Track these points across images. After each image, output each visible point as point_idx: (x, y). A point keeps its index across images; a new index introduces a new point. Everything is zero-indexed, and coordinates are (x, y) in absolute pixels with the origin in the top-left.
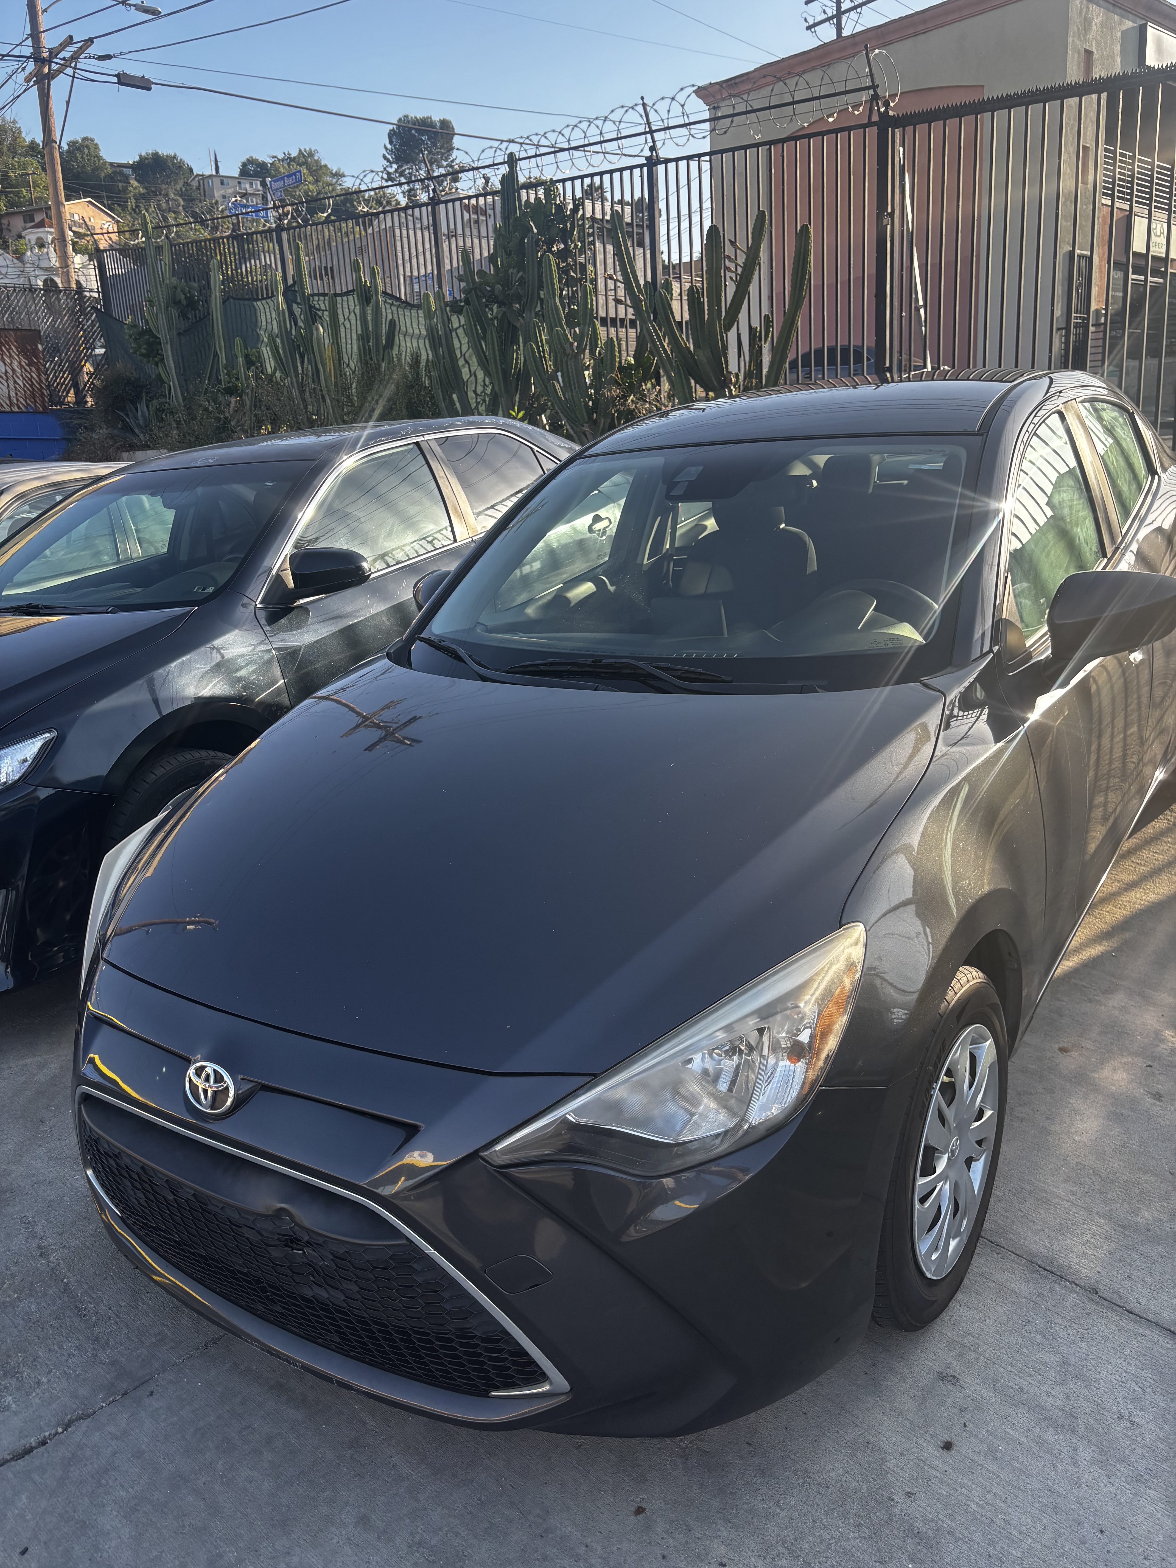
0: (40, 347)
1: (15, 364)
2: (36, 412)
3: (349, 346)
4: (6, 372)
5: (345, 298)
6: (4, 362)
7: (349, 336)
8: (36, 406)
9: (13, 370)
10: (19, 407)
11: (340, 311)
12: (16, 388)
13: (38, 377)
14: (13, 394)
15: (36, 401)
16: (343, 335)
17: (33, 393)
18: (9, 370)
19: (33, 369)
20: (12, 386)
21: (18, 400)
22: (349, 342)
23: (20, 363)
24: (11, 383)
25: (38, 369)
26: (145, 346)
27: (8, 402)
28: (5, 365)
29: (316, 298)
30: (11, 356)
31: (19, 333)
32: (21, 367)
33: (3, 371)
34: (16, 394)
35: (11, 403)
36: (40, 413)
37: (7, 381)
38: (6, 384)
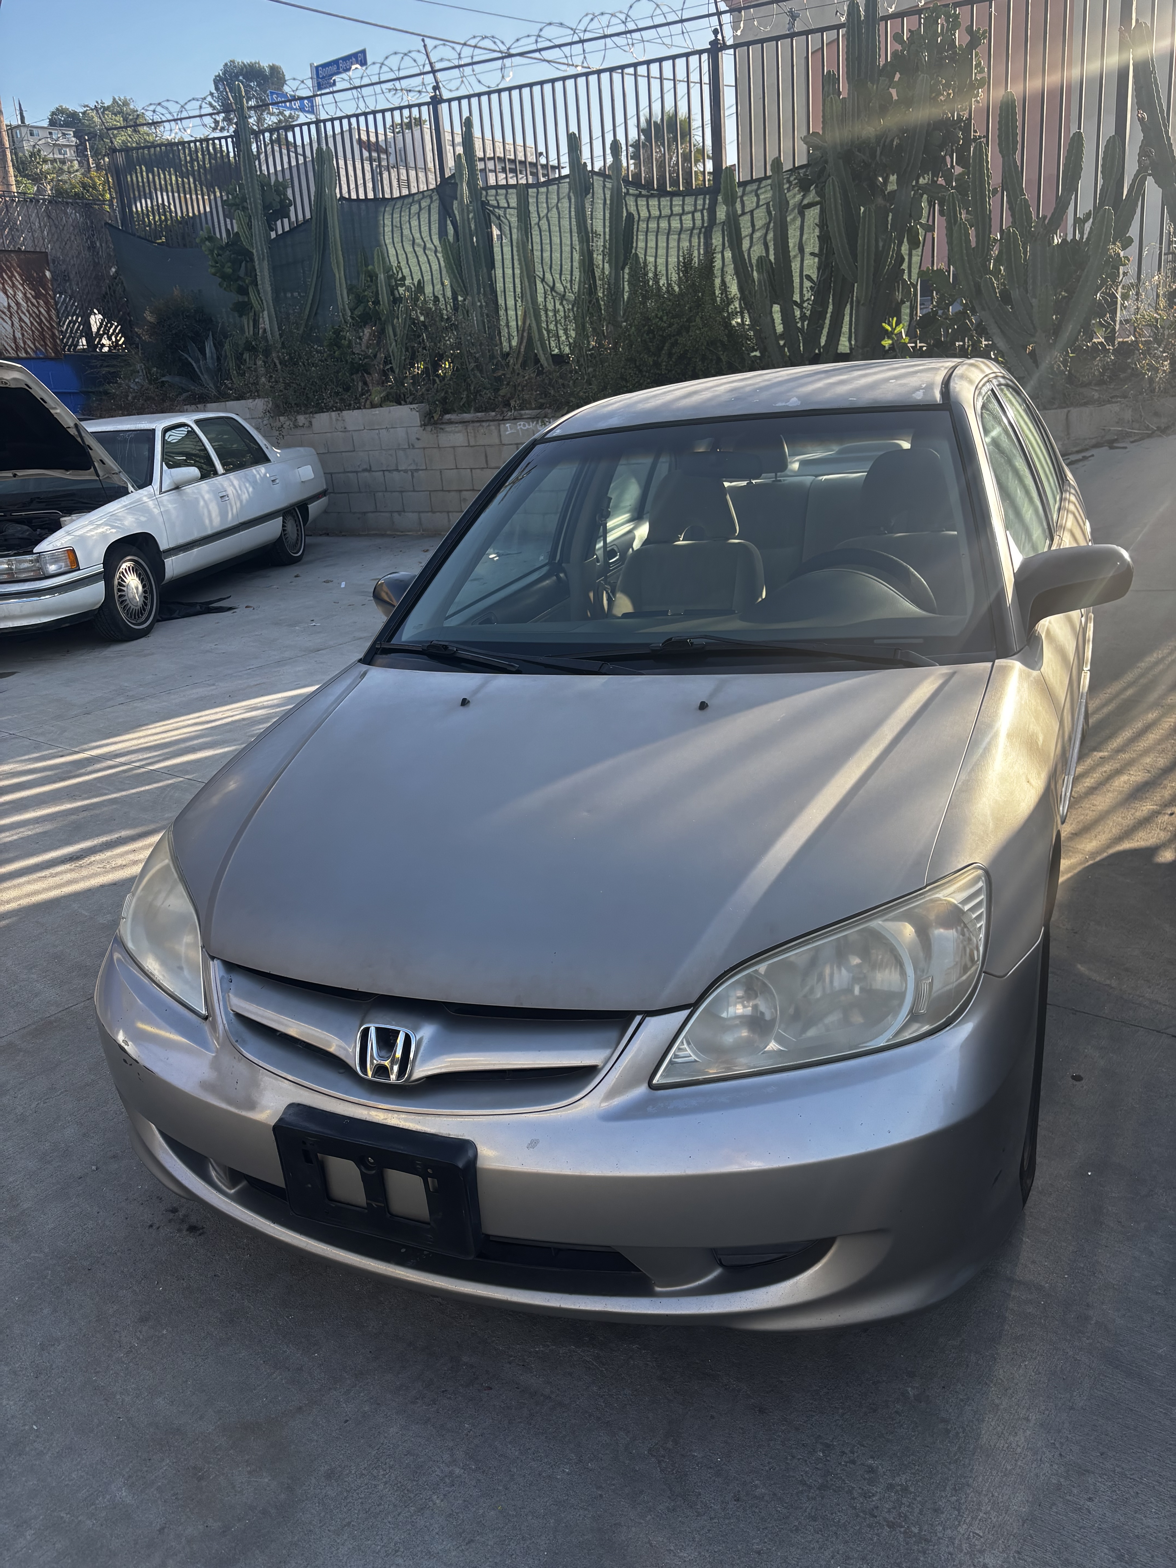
0: (48, 274)
1: (20, 296)
2: (47, 358)
3: (546, 255)
4: (9, 306)
5: (543, 190)
6: (6, 293)
7: (546, 241)
8: (46, 349)
9: (18, 304)
10: (27, 352)
11: (532, 208)
12: (22, 327)
13: (48, 313)
14: (18, 335)
15: (46, 344)
16: (536, 239)
17: (41, 333)
18: (13, 304)
19: (41, 302)
20: (17, 325)
21: (25, 343)
22: (547, 247)
23: (25, 294)
24: (16, 320)
25: (47, 303)
26: (229, 264)
27: (13, 345)
28: (8, 297)
29: (493, 192)
30: (13, 286)
31: (22, 256)
32: (27, 300)
33: (6, 304)
34: (23, 335)
35: (17, 346)
36: (52, 359)
37: (11, 318)
38: (10, 323)
